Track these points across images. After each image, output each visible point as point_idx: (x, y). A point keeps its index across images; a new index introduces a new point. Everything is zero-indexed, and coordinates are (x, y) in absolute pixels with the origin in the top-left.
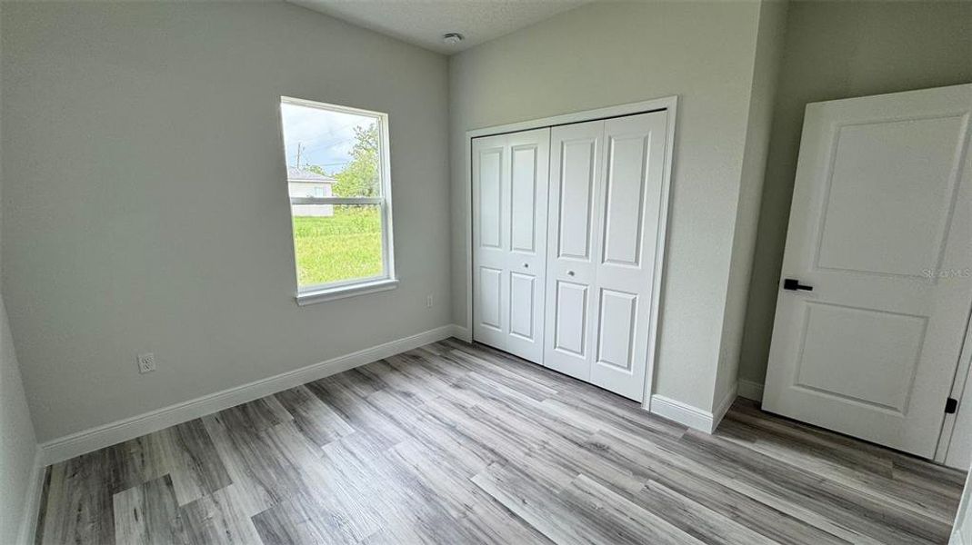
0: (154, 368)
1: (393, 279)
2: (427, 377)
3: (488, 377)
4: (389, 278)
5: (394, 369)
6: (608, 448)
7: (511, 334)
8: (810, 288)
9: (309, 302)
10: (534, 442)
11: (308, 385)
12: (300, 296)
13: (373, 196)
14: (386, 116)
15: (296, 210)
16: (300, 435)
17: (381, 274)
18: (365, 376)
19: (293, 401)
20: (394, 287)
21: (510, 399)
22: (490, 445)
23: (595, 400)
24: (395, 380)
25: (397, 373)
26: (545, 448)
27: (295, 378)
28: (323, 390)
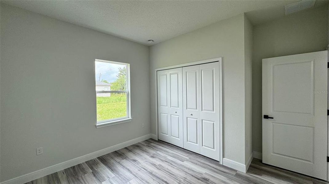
0: (42, 153)
1: (130, 118)
2: (142, 154)
3: (164, 153)
4: (129, 118)
5: (130, 151)
6: (209, 180)
7: (172, 137)
8: (273, 118)
9: (100, 127)
10: (181, 178)
11: (98, 158)
12: (97, 125)
13: (124, 90)
14: (129, 64)
15: (98, 95)
16: (94, 178)
17: (126, 116)
18: (119, 154)
19: (92, 164)
20: (131, 121)
21: (172, 161)
22: (165, 180)
23: (203, 161)
24: (131, 155)
25: (131, 152)
26: (185, 180)
27: (93, 155)
28: (104, 160)
